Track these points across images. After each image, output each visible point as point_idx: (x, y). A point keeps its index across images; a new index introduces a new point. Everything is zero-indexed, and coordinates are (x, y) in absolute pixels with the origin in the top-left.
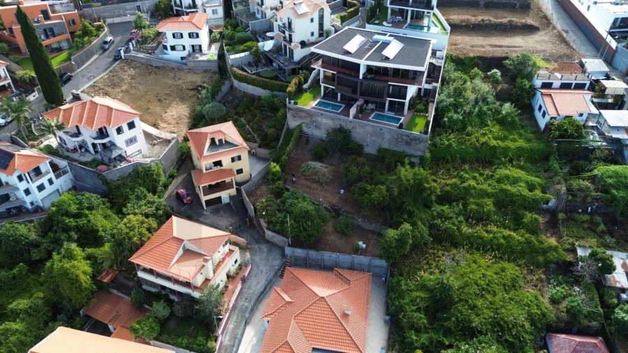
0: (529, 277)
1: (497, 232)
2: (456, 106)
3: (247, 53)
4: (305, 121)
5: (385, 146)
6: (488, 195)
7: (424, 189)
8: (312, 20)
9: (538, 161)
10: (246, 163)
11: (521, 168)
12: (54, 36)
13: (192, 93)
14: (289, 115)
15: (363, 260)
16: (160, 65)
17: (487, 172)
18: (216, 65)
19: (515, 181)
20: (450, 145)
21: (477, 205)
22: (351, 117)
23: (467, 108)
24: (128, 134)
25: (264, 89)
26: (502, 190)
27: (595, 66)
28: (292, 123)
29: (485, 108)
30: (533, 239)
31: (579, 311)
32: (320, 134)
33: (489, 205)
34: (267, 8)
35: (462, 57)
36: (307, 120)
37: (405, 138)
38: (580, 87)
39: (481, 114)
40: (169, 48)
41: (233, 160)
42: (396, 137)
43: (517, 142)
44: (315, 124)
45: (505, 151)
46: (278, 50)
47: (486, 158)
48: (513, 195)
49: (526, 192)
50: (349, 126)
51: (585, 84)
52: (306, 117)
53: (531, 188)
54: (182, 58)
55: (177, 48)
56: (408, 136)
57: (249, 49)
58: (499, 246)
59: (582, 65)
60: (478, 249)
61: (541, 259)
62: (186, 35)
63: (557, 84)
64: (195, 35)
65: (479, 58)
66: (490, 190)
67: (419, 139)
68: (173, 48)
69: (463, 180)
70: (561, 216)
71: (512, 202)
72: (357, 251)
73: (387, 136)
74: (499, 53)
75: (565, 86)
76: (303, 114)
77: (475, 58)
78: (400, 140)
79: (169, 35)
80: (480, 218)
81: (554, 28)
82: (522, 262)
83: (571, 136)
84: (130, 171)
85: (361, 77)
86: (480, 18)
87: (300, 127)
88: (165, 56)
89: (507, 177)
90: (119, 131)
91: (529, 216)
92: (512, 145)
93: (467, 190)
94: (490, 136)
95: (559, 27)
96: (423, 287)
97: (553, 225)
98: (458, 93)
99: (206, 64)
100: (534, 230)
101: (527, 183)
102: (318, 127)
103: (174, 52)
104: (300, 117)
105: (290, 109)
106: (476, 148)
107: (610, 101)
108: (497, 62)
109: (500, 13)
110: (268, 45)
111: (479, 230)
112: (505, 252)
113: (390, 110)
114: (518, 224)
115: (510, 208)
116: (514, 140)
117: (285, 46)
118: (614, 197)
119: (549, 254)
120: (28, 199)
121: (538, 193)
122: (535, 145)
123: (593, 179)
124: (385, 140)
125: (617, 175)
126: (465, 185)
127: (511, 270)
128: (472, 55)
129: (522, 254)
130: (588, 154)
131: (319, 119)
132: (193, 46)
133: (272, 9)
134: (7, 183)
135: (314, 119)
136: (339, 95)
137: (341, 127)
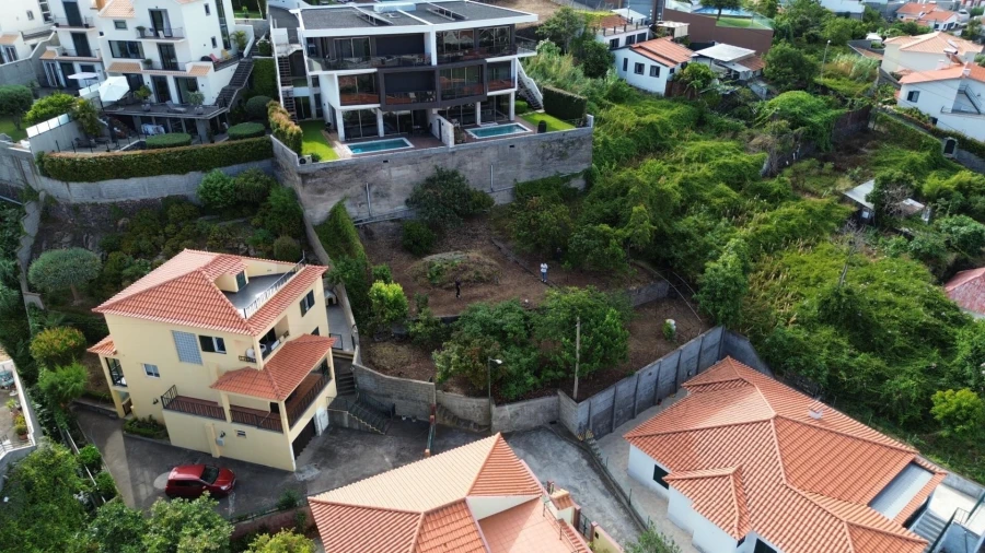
1: (765, 218)
3: (62, 118)
4: (348, 192)
5: (524, 178)
6: (713, 181)
15: (691, 347)
17: (677, 156)
19: (718, 152)
21: (718, 196)
22: (451, 144)
27: (630, 14)
28: (318, 209)
30: (805, 204)
32: (389, 207)
33: (726, 190)
36: (355, 188)
37: (556, 146)
38: (641, 38)
42: (540, 151)
44: (374, 189)
46: (140, 92)
50: (450, 165)
51: (645, 34)
52: (349, 181)
53: (737, 153)
56: (560, 141)
60: (780, 248)
63: (622, 42)
66: (707, 173)
67: (578, 139)
72: (672, 336)
73: (525, 156)
75: (630, 40)
76: (342, 176)
78: (548, 155)
80: (738, 211)
85: (434, 61)
92: (661, 118)
93: (687, 184)
94: (628, 114)
101: (726, 149)
102: (381, 195)
104: (334, 186)
110: (110, 90)
113: (485, 119)
114: (772, 198)
116: (655, 112)
118: (815, 125)
124: (523, 165)
127: (833, 248)
130: (734, 100)
131: (383, 173)
133: (26, 38)
135: (370, 178)
136: (380, 122)
137: (439, 171)
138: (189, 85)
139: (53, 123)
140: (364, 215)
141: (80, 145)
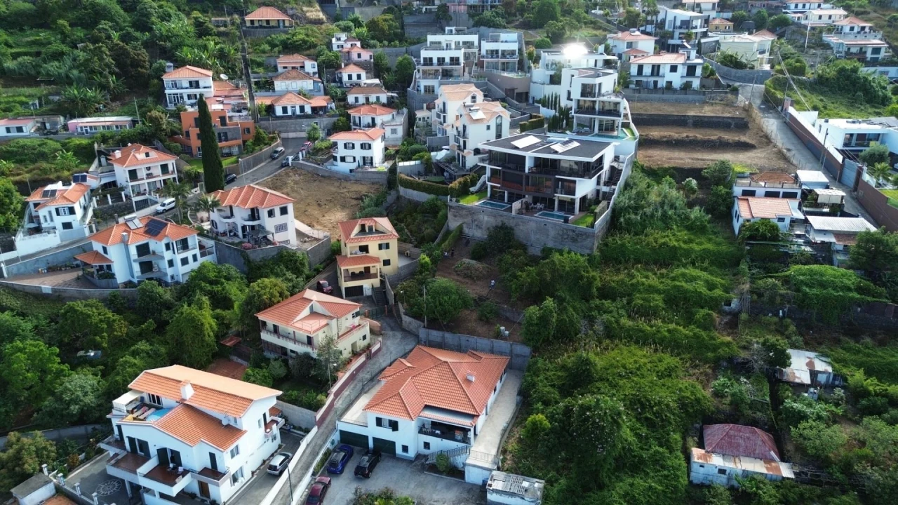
0: (691, 371)
1: (661, 327)
2: (636, 209)
3: (418, 162)
4: (466, 220)
5: (550, 244)
6: (658, 291)
7: (582, 277)
8: (488, 128)
9: (727, 263)
10: (392, 253)
11: (705, 270)
12: (226, 140)
13: (354, 202)
14: (450, 216)
15: (504, 344)
16: (326, 174)
17: (664, 271)
18: (385, 177)
19: (693, 279)
20: (623, 245)
21: (643, 299)
22: (513, 213)
23: (648, 210)
25: (430, 193)
26: (675, 286)
27: (811, 176)
28: (453, 223)
29: (670, 212)
30: (703, 334)
31: (742, 400)
32: (478, 234)
33: (658, 300)
34: (448, 125)
35: (655, 167)
36: (468, 220)
37: (571, 233)
38: (791, 196)
39: (665, 218)
40: (339, 159)
41: (380, 247)
42: (561, 232)
43: (702, 245)
44: (476, 223)
45: (687, 253)
46: (450, 160)
47: (665, 258)
48: (686, 291)
49: (703, 290)
50: (511, 223)
51: (796, 193)
52: (467, 215)
53: (711, 286)
54: (351, 171)
55: (347, 159)
56: (574, 231)
57: (420, 158)
58: (662, 340)
59: (796, 177)
60: (637, 342)
61: (710, 355)
62: (358, 146)
63: (760, 191)
64: (367, 147)
65: (674, 168)
66: (661, 287)
67: (585, 234)
68: (343, 159)
69: (632, 277)
70: (744, 316)
71: (686, 300)
72: (499, 336)
73: (552, 233)
74: (698, 165)
75: (769, 195)
76: (464, 212)
77: (669, 168)
78: (566, 237)
79: (341, 146)
80: (647, 313)
81: (775, 146)
82: (687, 356)
83: (764, 237)
85: (527, 171)
86: (685, 135)
87: (460, 229)
88: (334, 168)
89: (683, 275)
90: (271, 214)
91: (701, 313)
92: (697, 248)
93: (635, 287)
94: (675, 238)
95: (779, 145)
96: (564, 367)
97: (733, 323)
98: (640, 196)
99: (375, 176)
100: (707, 325)
101: (707, 281)
102: (478, 226)
103: (343, 163)
104: (461, 216)
105: (451, 207)
106: (653, 249)
107: (826, 210)
108: (696, 173)
109: (709, 131)
110: (439, 155)
111: (642, 324)
112: (673, 345)
113: (560, 209)
114: (689, 319)
115: (681, 303)
116: (700, 244)
117: (459, 154)
118: (805, 294)
119: (720, 350)
120: (170, 271)
121: (718, 292)
122: (724, 248)
123: (787, 281)
124: (550, 237)
125: (812, 273)
126: (634, 281)
127: (669, 360)
128: (666, 166)
129: (689, 348)
130: (786, 259)
131: (482, 216)
132: (364, 158)
134: (154, 253)
135: (475, 217)
137: (503, 224)
138: (464, 159)
139: (412, 163)
140: (471, 234)
141: (419, 174)
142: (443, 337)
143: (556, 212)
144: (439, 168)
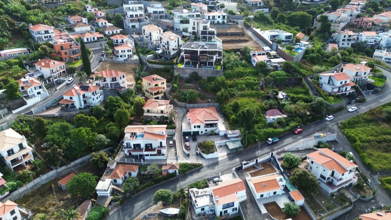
0: (258, 101)
1: (247, 92)
2: (229, 62)
3: (152, 55)
5: (209, 76)
6: (243, 84)
7: (225, 83)
8: (175, 41)
9: (255, 74)
10: (165, 85)
11: (251, 76)
12: (76, 54)
13: (132, 71)
14: (175, 71)
15: (211, 104)
16: (117, 62)
17: (242, 78)
18: (139, 61)
19: (250, 79)
20: (229, 73)
21: (240, 86)
22: (197, 68)
23: (232, 62)
24: (123, 79)
25: (163, 65)
26: (247, 82)
27: (267, 48)
28: (176, 74)
29: (237, 62)
30: (258, 92)
31: (272, 104)
32: (187, 76)
33: (244, 86)
34: (153, 41)
35: (227, 50)
36: (182, 72)
37: (216, 72)
38: (263, 54)
39: (236, 64)
40: (119, 56)
41: (162, 84)
42: (213, 72)
43: (248, 70)
45: (246, 73)
46: (163, 52)
47: (241, 75)
48: (250, 82)
49: (253, 81)
50: (197, 71)
51: (265, 53)
53: (255, 80)
54: (124, 60)
55: (123, 56)
57: (153, 53)
58: (249, 95)
59: (263, 49)
60: (243, 97)
61: (260, 96)
62: (126, 51)
63: (257, 54)
64: (130, 51)
65: (232, 49)
66: (243, 82)
67: (220, 71)
68: (121, 56)
69: (235, 81)
70: (264, 86)
71: (250, 84)
72: (209, 102)
73: (210, 72)
74: (238, 48)
75: (259, 55)
76: (180, 70)
77: (231, 50)
79: (120, 52)
80: (242, 89)
81: (253, 40)
82: (256, 98)
83: (263, 66)
84: (126, 91)
85: (199, 55)
86: (230, 39)
87: (179, 74)
88: (118, 60)
89: (248, 78)
90: (121, 78)
91: (255, 87)
92: (247, 71)
93: (237, 83)
94: (241, 69)
95: (255, 40)
96: (231, 106)
97: (262, 89)
98: (228, 59)
99: (135, 61)
100: (257, 90)
101: (253, 79)
102: (186, 74)
103: (121, 58)
104: (179, 71)
105: (175, 69)
106: (237, 73)
107: (273, 57)
108: (238, 50)
109: (236, 37)
110: (160, 52)
111: (243, 92)
112: (251, 96)
113: (209, 65)
114: (253, 89)
115: (250, 86)
116: (247, 70)
117: (166, 51)
118: (276, 79)
120: (93, 102)
121: (257, 81)
122: (254, 70)
123: (271, 76)
124: (209, 74)
125: (276, 73)
126: (236, 82)
127: (253, 99)
128: (230, 49)
129: (255, 96)
130: (269, 71)
131: (186, 70)
132: (128, 55)
133: (155, 41)
134: (86, 97)
135: (184, 71)
136: (191, 63)
137: (194, 72)
138: (169, 52)
140: (183, 76)
141: (154, 59)
142: (194, 106)
143: (208, 66)
144: (160, 56)
